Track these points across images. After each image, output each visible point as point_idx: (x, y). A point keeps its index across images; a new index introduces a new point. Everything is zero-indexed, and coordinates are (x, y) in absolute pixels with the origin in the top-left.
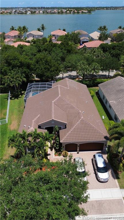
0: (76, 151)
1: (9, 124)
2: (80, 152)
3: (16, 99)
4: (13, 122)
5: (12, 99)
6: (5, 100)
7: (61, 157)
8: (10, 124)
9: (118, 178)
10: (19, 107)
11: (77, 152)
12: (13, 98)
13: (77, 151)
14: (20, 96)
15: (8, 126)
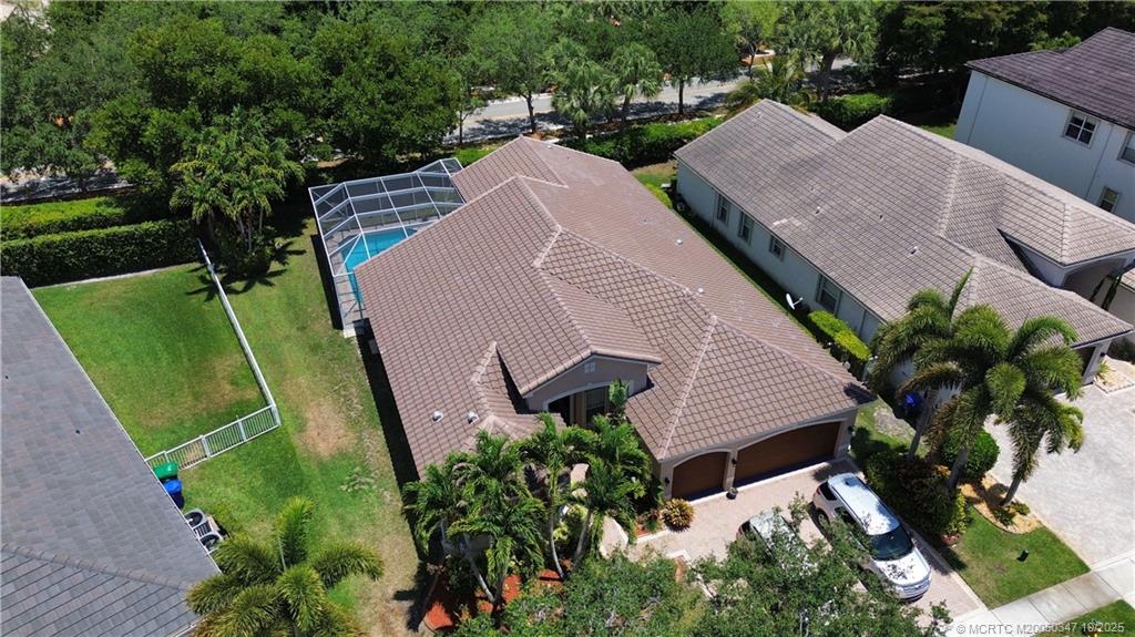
0: (720, 489)
1: (290, 430)
2: (739, 489)
3: (258, 288)
4: (309, 415)
5: (237, 293)
6: (194, 300)
7: (660, 534)
8: (302, 428)
9: (957, 565)
10: (302, 329)
11: (724, 494)
12: (239, 285)
13: (723, 491)
14: (275, 266)
15: (296, 441)
